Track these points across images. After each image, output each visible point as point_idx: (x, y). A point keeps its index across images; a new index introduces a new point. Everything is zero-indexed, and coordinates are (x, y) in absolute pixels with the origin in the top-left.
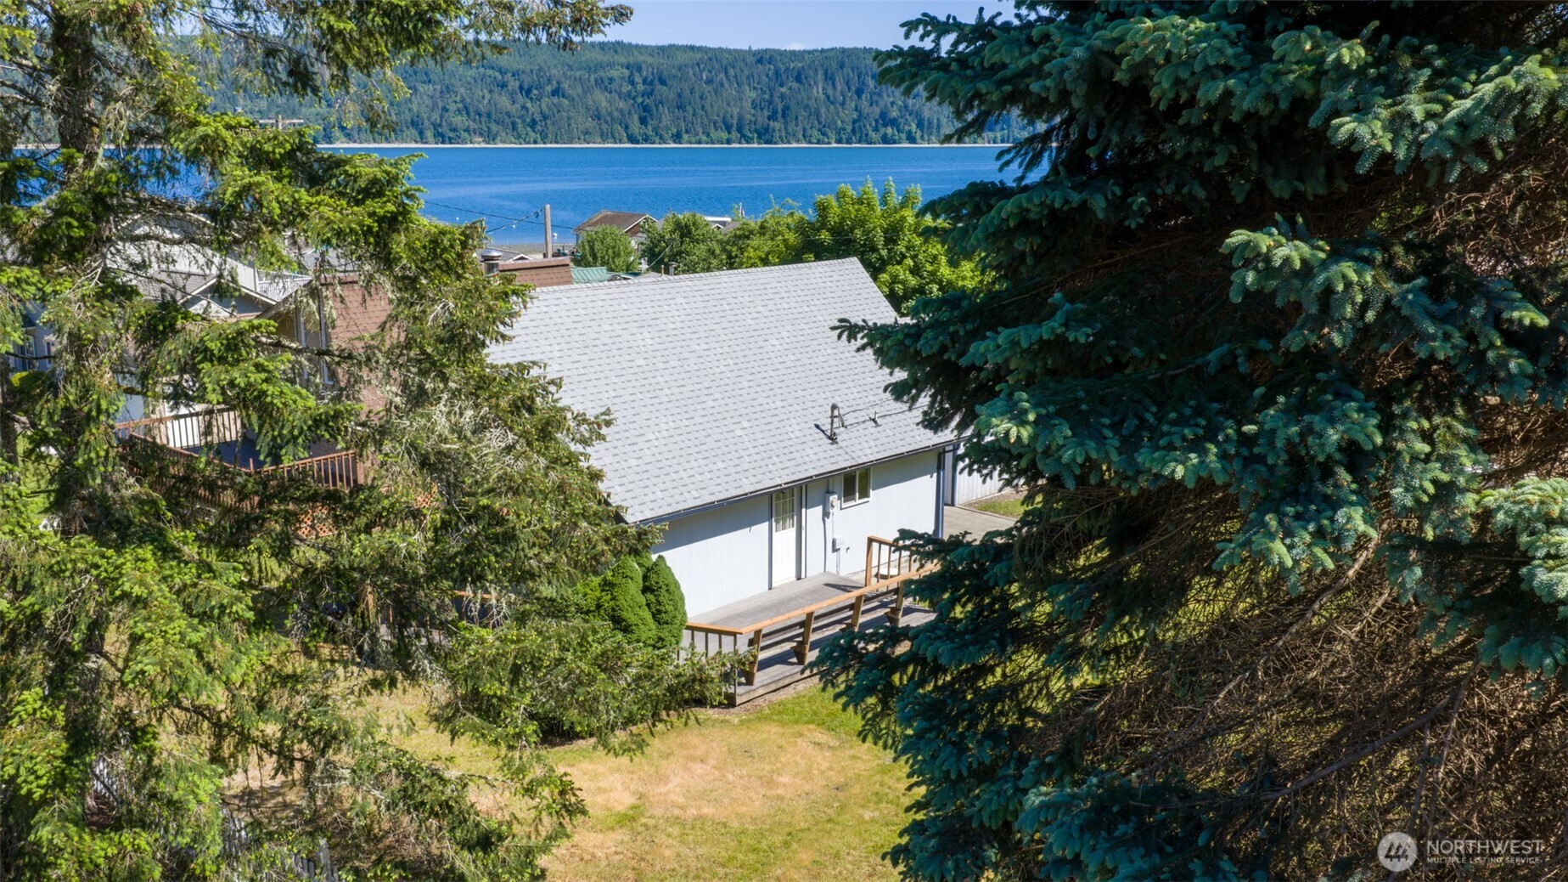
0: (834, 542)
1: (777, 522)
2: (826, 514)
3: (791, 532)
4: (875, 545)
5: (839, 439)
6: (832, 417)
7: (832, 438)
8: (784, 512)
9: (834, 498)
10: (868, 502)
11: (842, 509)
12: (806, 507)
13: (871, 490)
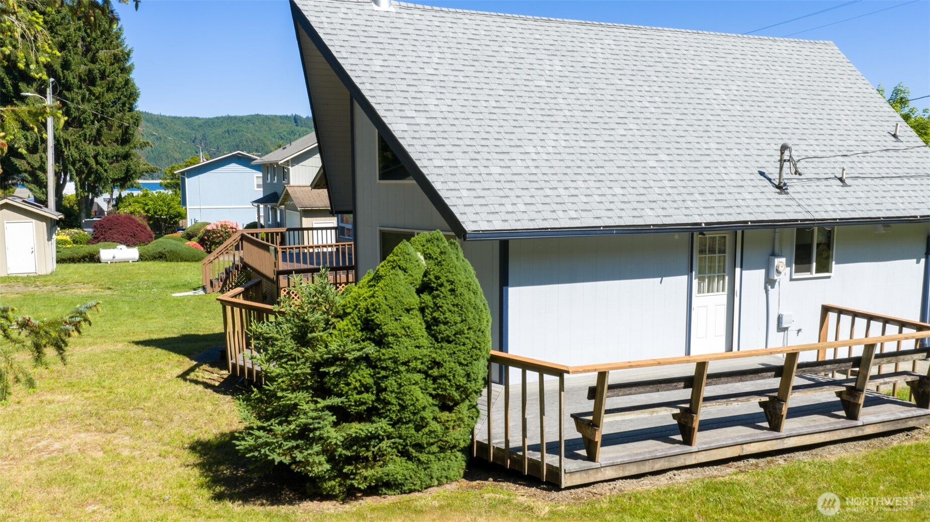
0: (780, 319)
1: (701, 280)
2: (770, 282)
3: (721, 298)
4: (832, 316)
5: (790, 190)
6: (782, 161)
7: (781, 188)
8: (711, 269)
9: (780, 262)
10: (829, 277)
11: (791, 280)
12: (741, 267)
13: (834, 263)
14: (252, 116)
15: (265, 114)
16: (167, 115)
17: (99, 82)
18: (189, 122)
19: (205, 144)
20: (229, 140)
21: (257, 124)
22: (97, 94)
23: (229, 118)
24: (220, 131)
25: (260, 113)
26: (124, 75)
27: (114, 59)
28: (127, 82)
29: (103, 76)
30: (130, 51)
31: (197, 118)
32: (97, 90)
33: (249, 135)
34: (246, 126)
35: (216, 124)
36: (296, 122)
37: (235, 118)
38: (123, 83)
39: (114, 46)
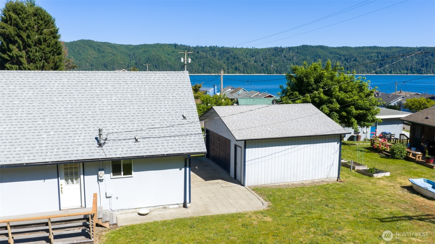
0: (106, 193)
1: (67, 179)
2: (99, 180)
3: (77, 186)
6: (100, 134)
7: (101, 145)
8: (71, 175)
9: (101, 173)
10: (132, 177)
11: (111, 179)
12: (84, 175)
13: (133, 172)
14: (155, 44)
15: (161, 43)
16: (118, 44)
17: (43, 43)
18: (127, 47)
19: (134, 57)
20: (145, 55)
21: (158, 48)
22: (42, 49)
23: (145, 45)
24: (141, 51)
25: (159, 43)
26: (55, 40)
27: (51, 33)
28: (56, 43)
29: (45, 40)
30: (57, 29)
31: (131, 45)
32: (42, 47)
33: (154, 53)
34: (153, 49)
35: (139, 48)
36: (175, 47)
37: (148, 45)
38: (55, 43)
39: (51, 27)
